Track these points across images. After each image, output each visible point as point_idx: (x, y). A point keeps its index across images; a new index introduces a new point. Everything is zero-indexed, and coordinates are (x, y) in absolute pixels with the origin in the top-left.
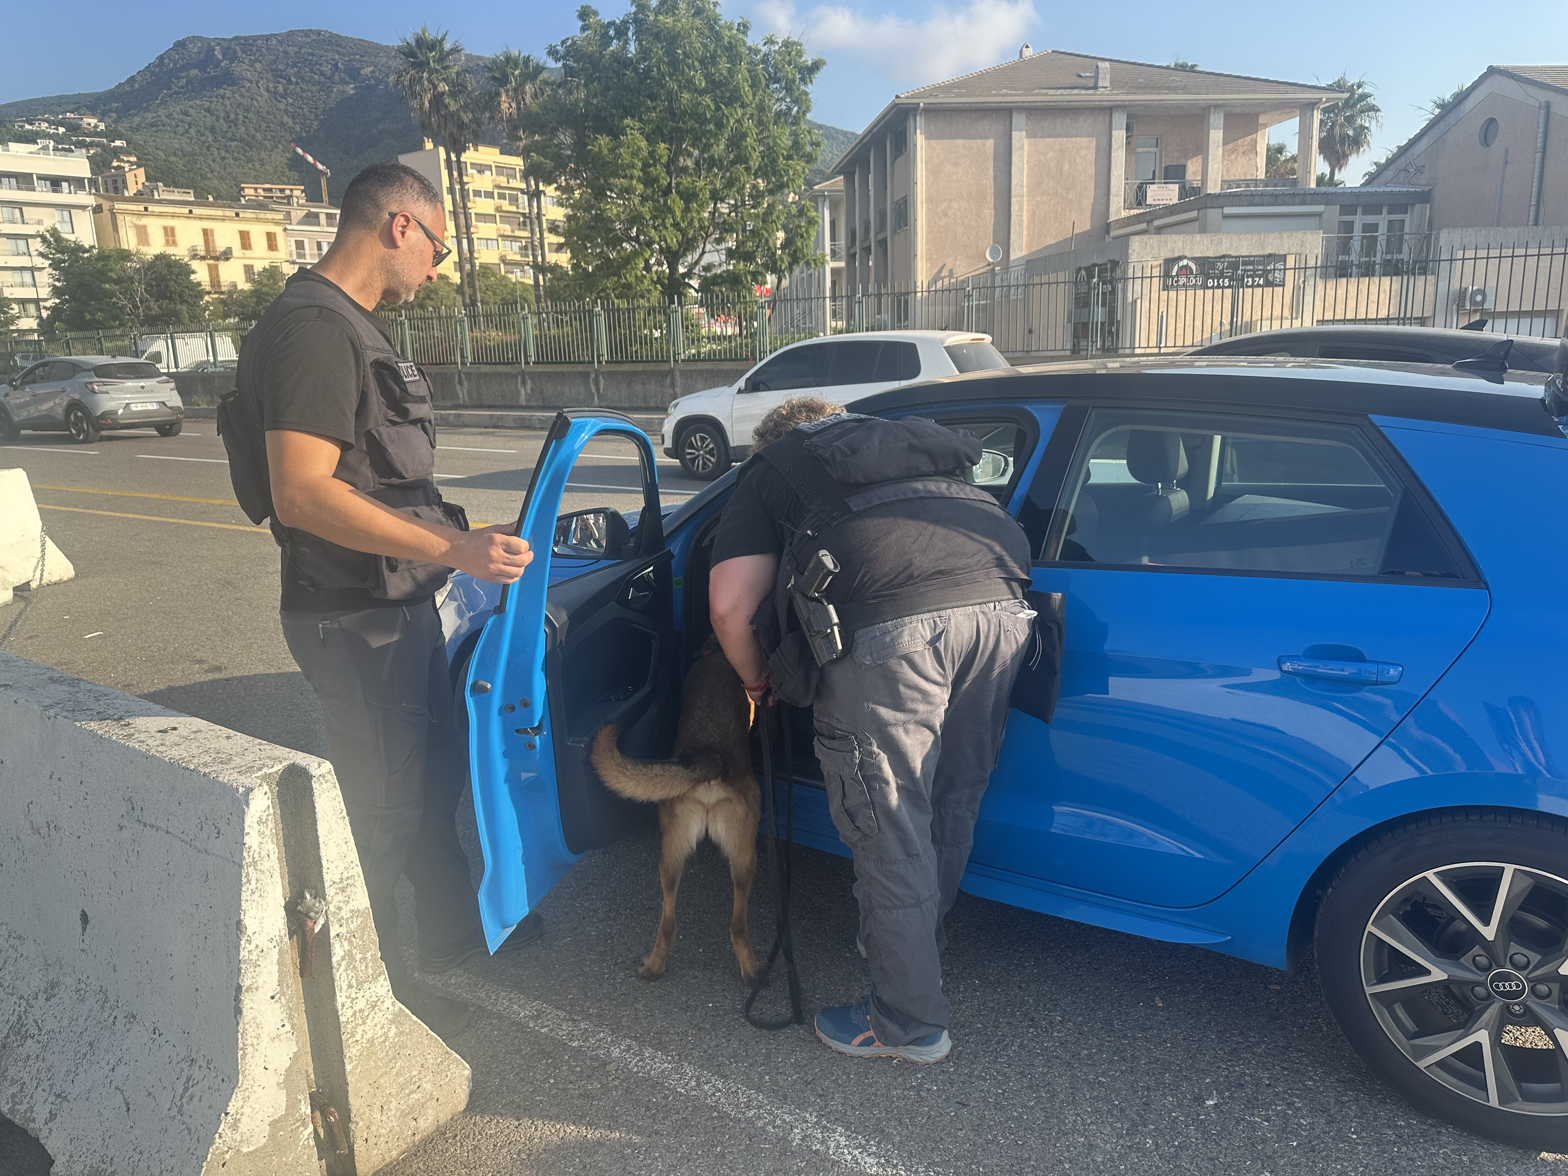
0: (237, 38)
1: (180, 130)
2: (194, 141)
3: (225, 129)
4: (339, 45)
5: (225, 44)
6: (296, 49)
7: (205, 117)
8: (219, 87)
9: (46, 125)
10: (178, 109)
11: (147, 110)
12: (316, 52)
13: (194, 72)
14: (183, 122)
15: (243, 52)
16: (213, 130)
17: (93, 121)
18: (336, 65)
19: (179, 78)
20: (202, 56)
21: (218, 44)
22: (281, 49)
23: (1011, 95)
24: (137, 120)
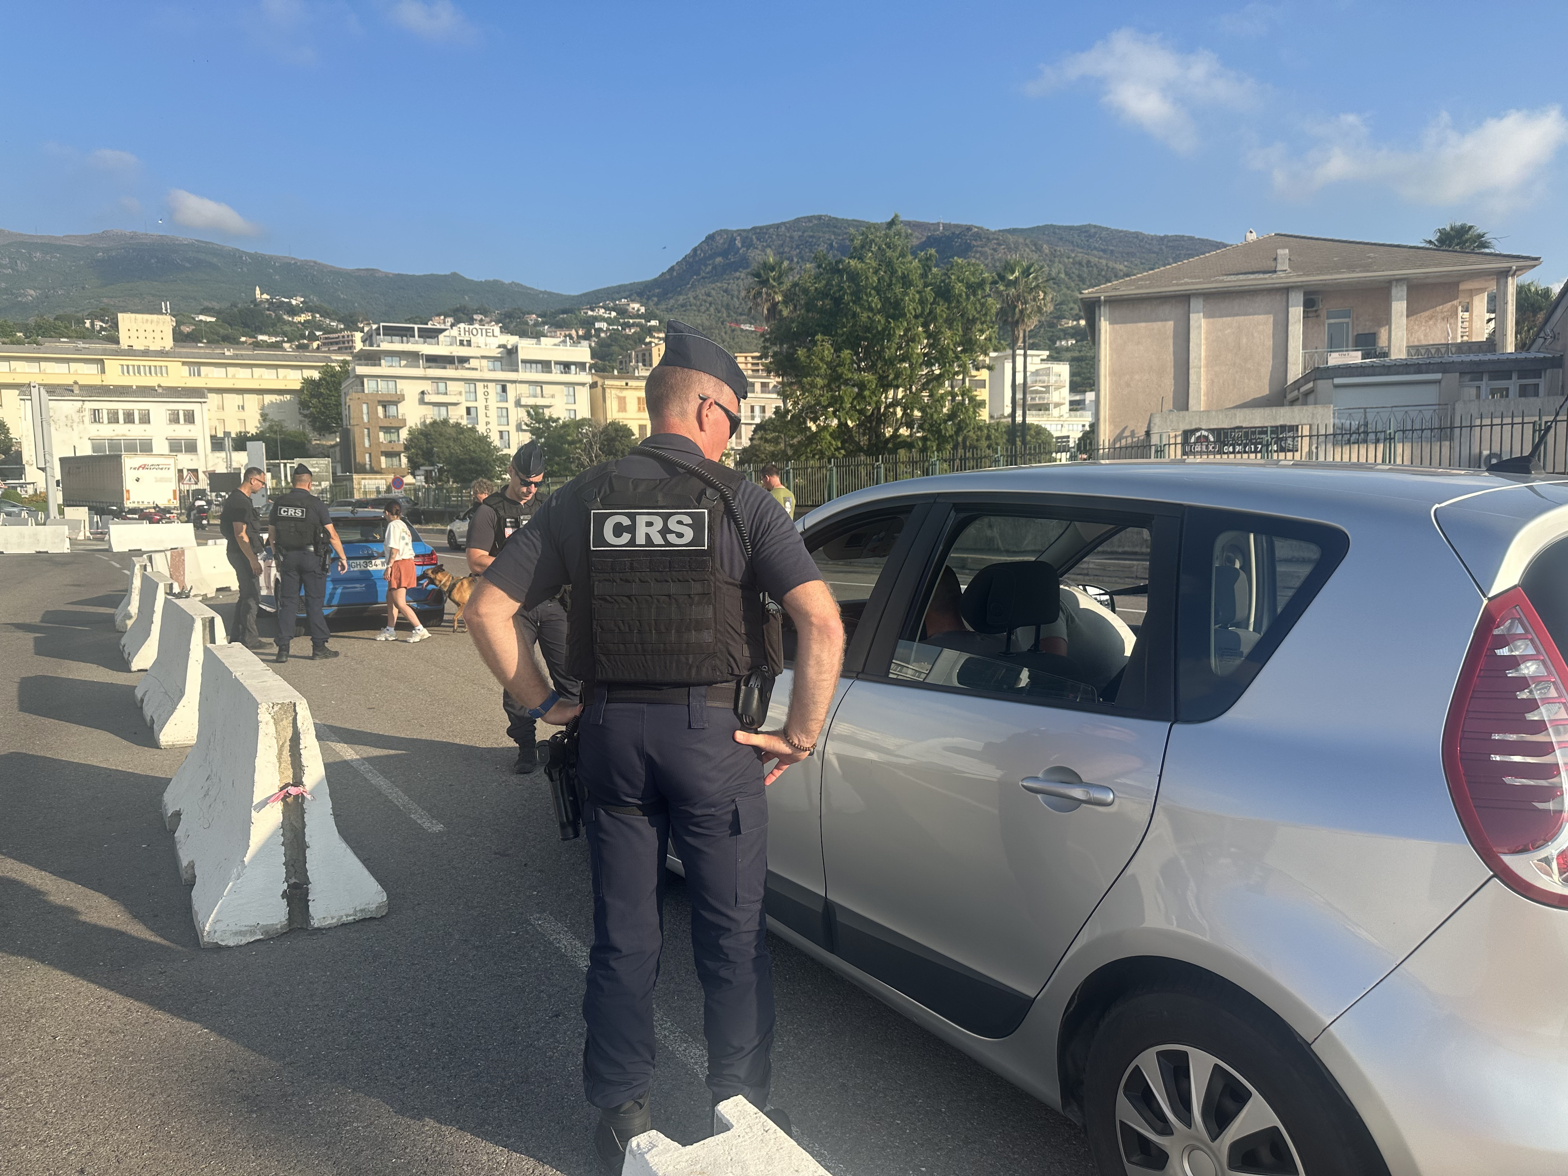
0: (754, 228)
1: (703, 308)
2: (712, 317)
3: (737, 306)
4: (835, 227)
5: (744, 234)
6: (800, 233)
7: (723, 296)
8: (736, 270)
9: (603, 310)
10: (703, 291)
11: (680, 294)
12: (816, 234)
13: (719, 260)
14: (705, 301)
15: (758, 239)
16: (728, 307)
17: (636, 306)
18: (831, 245)
19: (706, 265)
20: (726, 246)
21: (739, 235)
22: (788, 235)
23: (1193, 283)
24: (672, 301)
